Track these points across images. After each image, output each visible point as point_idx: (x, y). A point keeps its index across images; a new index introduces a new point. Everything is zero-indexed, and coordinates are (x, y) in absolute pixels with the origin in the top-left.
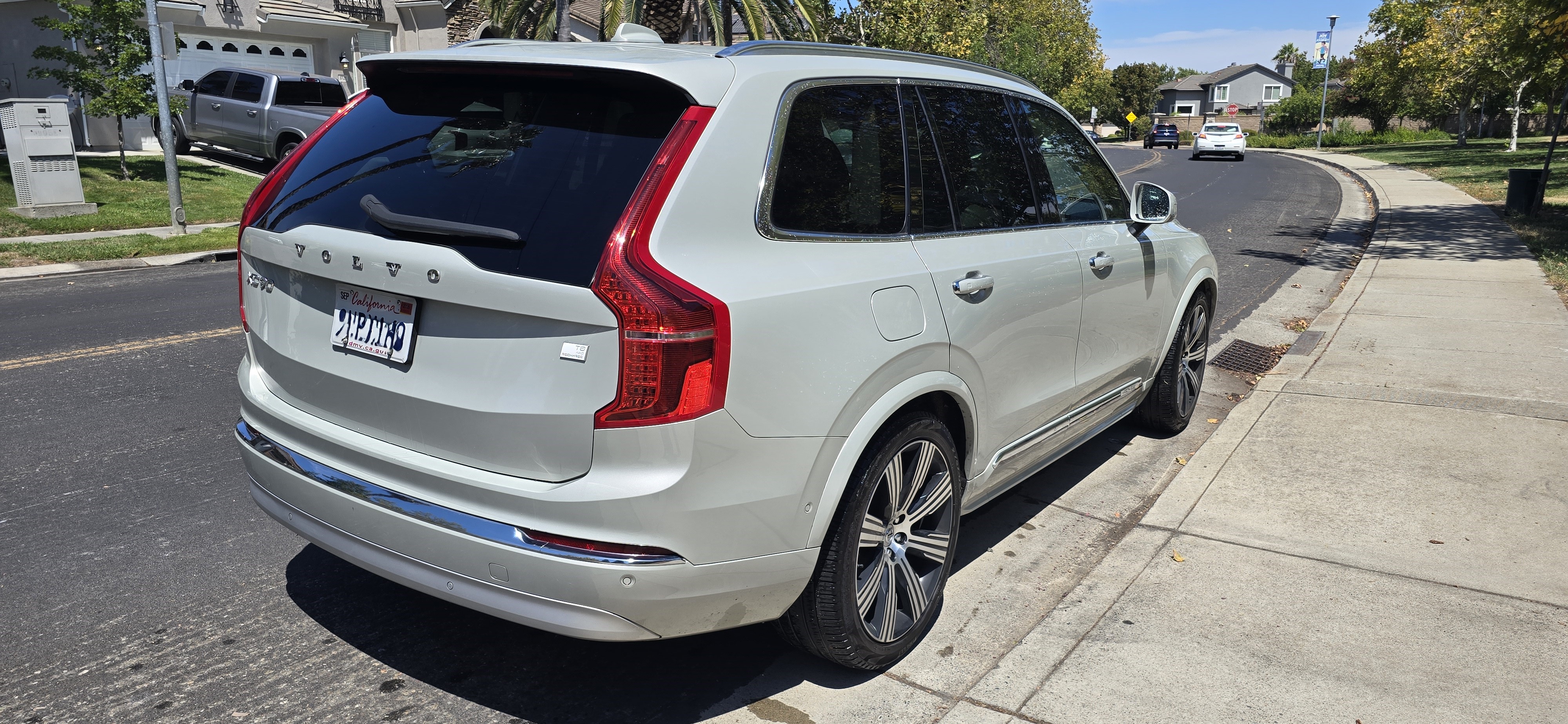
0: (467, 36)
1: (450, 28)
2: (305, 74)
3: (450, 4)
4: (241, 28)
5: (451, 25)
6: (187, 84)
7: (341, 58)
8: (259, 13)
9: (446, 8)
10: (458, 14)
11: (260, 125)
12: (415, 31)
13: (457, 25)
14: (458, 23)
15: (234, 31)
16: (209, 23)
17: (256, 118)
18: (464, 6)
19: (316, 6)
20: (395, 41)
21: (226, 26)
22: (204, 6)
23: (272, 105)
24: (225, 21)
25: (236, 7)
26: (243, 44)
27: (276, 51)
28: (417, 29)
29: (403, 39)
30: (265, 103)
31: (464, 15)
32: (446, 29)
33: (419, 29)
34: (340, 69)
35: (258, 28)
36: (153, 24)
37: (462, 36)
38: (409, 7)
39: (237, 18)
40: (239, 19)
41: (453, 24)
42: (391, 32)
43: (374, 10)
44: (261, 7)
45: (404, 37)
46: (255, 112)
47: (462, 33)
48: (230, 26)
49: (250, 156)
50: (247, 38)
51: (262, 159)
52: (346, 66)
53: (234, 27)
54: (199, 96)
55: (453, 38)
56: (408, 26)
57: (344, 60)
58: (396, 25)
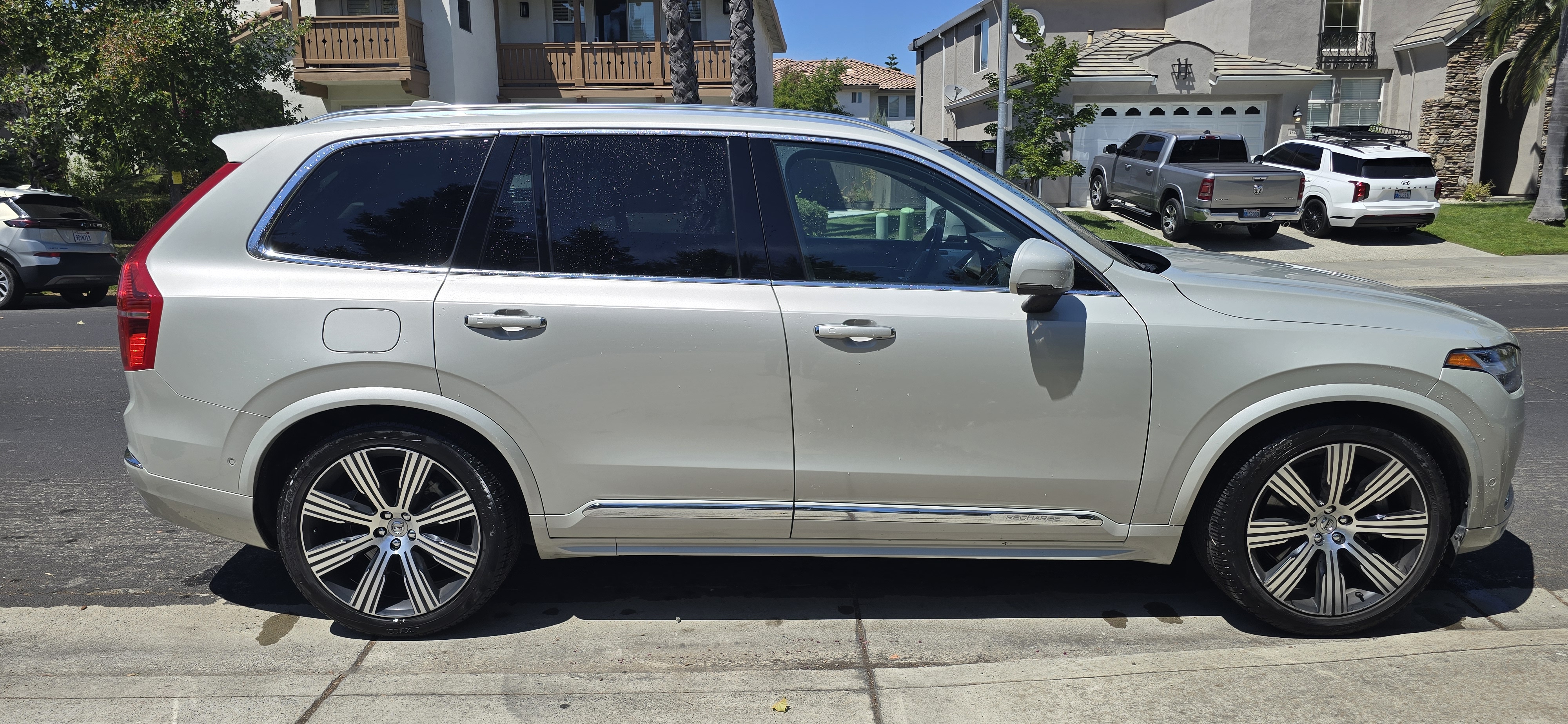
0: (1474, 73)
1: (1451, 67)
2: (1207, 132)
3: (1456, 39)
4: (1191, 92)
5: (1453, 63)
6: (1111, 149)
7: (1295, 112)
8: (1212, 77)
9: (1448, 45)
10: (1465, 50)
11: (1154, 183)
12: (1411, 75)
13: (1462, 62)
14: (1463, 60)
15: (1185, 95)
16: (1161, 91)
17: (1150, 176)
18: (1477, 40)
19: (1278, 62)
20: (1386, 88)
21: (1178, 92)
22: (1156, 76)
23: (1166, 163)
24: (1177, 87)
25: (1189, 73)
26: (1192, 107)
27: (1229, 111)
28: (1414, 72)
29: (1397, 83)
30: (1160, 162)
31: (1474, 50)
32: (1447, 68)
33: (1417, 71)
34: (1291, 123)
35: (1209, 91)
36: (1001, 102)
37: (1467, 74)
38: (1407, 50)
39: (1189, 83)
40: (1191, 84)
41: (1456, 62)
42: (1383, 78)
43: (1364, 57)
44: (1216, 70)
45: (1399, 82)
46: (1151, 170)
47: (1467, 71)
48: (1181, 92)
49: (1143, 211)
50: (1198, 101)
51: (1150, 214)
52: (1298, 119)
53: (1185, 92)
54: (1121, 158)
55: (1453, 77)
56: (1404, 69)
57: (1297, 114)
58: (1391, 70)
